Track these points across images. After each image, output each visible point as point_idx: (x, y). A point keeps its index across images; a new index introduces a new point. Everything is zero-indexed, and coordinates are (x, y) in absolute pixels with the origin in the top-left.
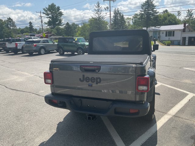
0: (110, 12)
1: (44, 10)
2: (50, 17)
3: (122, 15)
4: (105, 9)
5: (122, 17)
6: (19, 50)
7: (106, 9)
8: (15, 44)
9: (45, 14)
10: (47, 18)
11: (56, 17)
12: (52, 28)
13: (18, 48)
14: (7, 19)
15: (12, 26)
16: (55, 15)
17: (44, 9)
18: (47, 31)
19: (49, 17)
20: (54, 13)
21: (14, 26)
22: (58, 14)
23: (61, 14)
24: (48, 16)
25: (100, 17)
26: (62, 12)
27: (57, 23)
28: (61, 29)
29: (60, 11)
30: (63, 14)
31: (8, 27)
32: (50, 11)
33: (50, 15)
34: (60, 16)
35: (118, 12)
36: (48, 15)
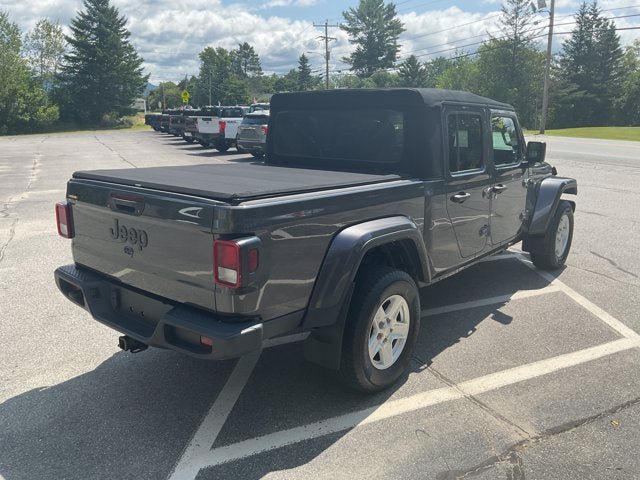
0: (552, 19)
1: (346, 18)
2: (361, 41)
3: (609, 28)
4: (534, 9)
5: (610, 36)
6: (231, 142)
7: (536, 6)
8: (220, 122)
9: (346, 29)
10: (353, 42)
11: (381, 38)
12: (362, 76)
13: (228, 135)
14: (238, 48)
15: (251, 69)
16: (376, 32)
17: (346, 15)
18: (346, 84)
19: (357, 39)
20: (373, 26)
21: (254, 69)
22: (389, 28)
23: (397, 29)
24: (355, 34)
25: (521, 38)
26: (402, 22)
27: (380, 58)
28: (390, 80)
29: (394, 18)
30: (403, 27)
31: (240, 72)
32: (364, 20)
33: (361, 33)
34: (392, 34)
35: (596, 15)
36: (355, 31)
